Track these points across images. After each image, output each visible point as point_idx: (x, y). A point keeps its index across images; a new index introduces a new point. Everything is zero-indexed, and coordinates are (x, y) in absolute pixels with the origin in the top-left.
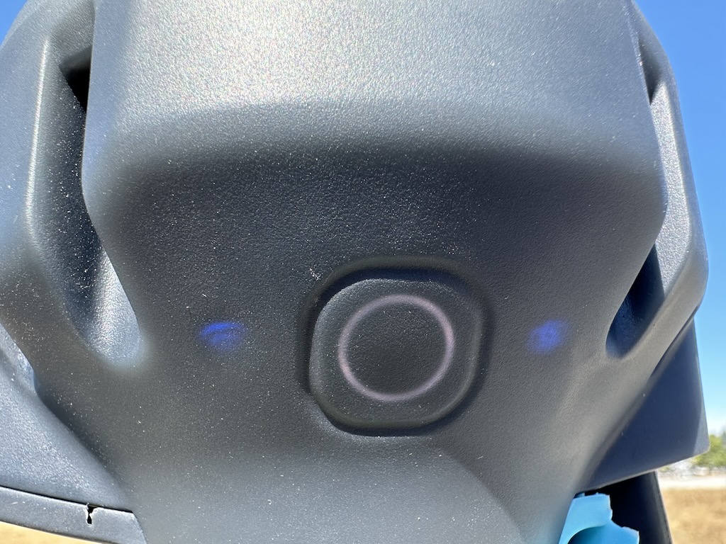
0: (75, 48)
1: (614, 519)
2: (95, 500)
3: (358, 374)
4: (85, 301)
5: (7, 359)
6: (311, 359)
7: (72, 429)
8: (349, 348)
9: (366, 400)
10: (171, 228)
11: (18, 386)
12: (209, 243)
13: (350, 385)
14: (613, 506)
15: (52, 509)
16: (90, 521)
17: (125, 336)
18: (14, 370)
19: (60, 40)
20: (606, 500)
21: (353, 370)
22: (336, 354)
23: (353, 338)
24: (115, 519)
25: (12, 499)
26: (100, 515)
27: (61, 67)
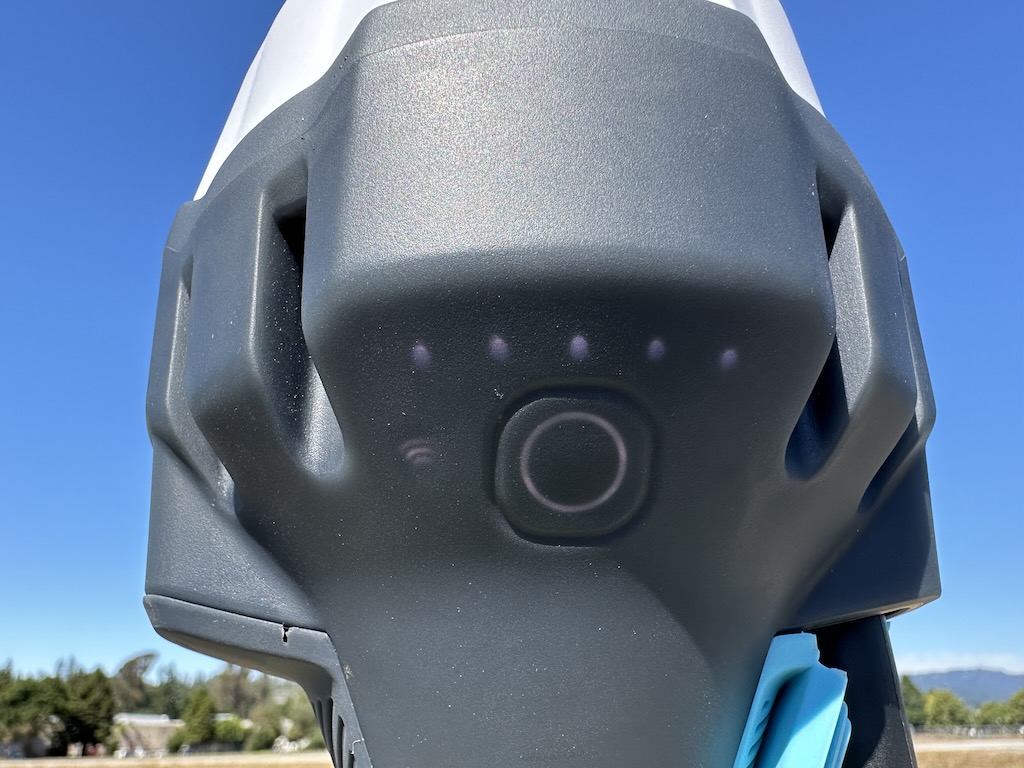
0: (289, 198)
1: (822, 660)
2: (292, 619)
3: (538, 485)
4: (296, 423)
5: (208, 486)
6: (497, 471)
7: (270, 551)
8: (529, 460)
9: (547, 510)
10: (377, 355)
11: (219, 511)
12: (409, 368)
13: (531, 495)
14: (821, 645)
15: (250, 627)
16: (285, 639)
17: (329, 454)
18: (215, 496)
19: (273, 193)
20: (813, 638)
21: (533, 480)
22: (519, 466)
23: (534, 449)
24: (310, 639)
25: (213, 617)
26: (294, 635)
27: (273, 215)
